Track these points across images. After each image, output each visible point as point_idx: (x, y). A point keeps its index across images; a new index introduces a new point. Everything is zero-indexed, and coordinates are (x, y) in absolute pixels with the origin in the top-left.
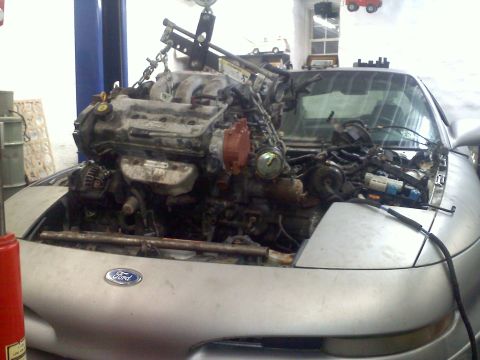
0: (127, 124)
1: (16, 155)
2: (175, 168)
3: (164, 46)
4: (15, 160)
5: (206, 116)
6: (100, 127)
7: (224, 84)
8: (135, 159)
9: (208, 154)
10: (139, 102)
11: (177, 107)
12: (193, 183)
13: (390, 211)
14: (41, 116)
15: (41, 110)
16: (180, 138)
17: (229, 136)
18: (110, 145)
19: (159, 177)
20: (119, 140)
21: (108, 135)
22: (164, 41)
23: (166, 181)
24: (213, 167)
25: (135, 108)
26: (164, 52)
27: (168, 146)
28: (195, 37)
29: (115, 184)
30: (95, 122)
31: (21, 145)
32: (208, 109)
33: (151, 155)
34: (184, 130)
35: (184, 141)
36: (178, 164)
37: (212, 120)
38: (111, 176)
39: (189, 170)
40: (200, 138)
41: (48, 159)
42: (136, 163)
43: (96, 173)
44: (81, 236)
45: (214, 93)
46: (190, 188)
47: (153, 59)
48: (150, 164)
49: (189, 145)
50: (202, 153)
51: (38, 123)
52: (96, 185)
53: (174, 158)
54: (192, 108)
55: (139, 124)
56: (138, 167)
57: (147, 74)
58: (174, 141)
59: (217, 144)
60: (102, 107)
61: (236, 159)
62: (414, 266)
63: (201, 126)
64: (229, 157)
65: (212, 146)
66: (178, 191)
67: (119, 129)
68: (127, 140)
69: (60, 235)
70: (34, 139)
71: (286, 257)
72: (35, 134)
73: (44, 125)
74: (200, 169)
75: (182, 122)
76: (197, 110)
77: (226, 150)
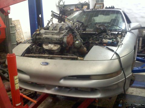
0: (44, 36)
1: (14, 36)
2: (56, 46)
3: (52, 17)
4: (14, 37)
5: (62, 33)
6: (38, 37)
7: (67, 26)
8: (46, 44)
9: (63, 42)
10: (47, 31)
11: (56, 31)
12: (60, 49)
13: (107, 47)
14: (20, 24)
15: (19, 22)
16: (56, 38)
17: (68, 38)
18: (40, 41)
19: (52, 48)
20: (42, 40)
21: (40, 39)
22: (52, 16)
23: (54, 49)
24: (65, 45)
25: (46, 32)
26: (52, 19)
27: (54, 41)
28: (59, 15)
29: (42, 50)
30: (36, 36)
31: (15, 33)
32: (63, 32)
33: (50, 43)
34: (57, 37)
35: (58, 39)
36: (56, 45)
37: (64, 34)
38: (41, 48)
39: (59, 46)
40: (61, 38)
41: (22, 36)
42: (46, 45)
43: (37, 48)
44: (35, 55)
45: (64, 28)
46: (59, 50)
47: (49, 20)
48: (50, 45)
49: (59, 40)
50: (62, 42)
51: (19, 26)
52: (37, 51)
53: (55, 43)
54: (59, 31)
55: (47, 36)
56: (47, 46)
57: (48, 24)
58: (55, 40)
59: (65, 40)
60: (38, 32)
61: (70, 43)
62: (111, 60)
63: (61, 36)
64: (68, 43)
65: (64, 40)
66: (56, 51)
67: (42, 37)
68: (44, 40)
69: (30, 55)
70: (18, 31)
71: (82, 58)
72: (18, 29)
73: (21, 27)
74: (62, 46)
75: (57, 35)
76: (60, 32)
77: (67, 41)
